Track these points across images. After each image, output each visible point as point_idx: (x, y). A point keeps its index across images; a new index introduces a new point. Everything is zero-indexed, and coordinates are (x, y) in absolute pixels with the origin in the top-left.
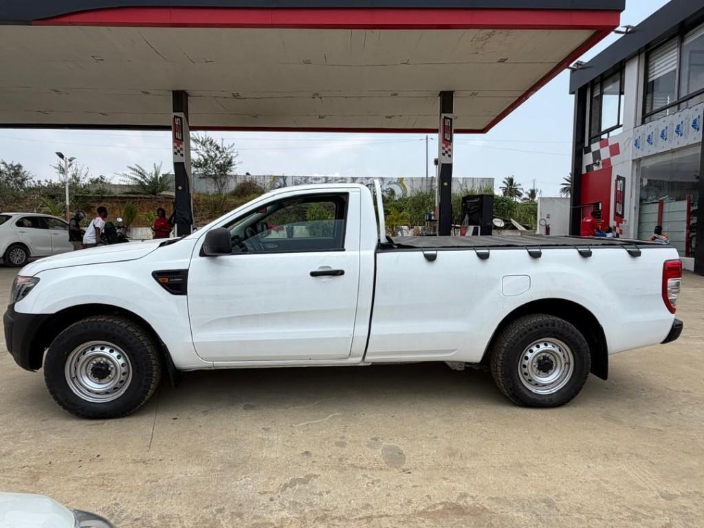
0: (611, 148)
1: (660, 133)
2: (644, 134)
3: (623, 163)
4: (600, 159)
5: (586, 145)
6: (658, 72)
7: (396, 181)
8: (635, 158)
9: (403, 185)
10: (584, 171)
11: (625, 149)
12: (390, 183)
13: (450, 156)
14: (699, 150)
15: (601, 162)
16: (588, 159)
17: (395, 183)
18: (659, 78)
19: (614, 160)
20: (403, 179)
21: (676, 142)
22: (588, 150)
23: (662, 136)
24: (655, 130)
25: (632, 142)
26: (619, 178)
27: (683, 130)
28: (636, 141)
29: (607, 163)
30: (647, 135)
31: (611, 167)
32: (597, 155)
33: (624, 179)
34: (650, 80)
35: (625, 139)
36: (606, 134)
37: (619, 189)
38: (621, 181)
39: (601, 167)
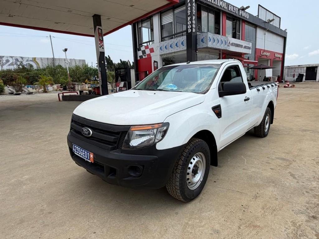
0: (150, 49)
1: (170, 46)
2: (163, 45)
3: (156, 56)
4: (146, 54)
5: (138, 48)
6: (165, 22)
7: (31, 59)
8: (161, 54)
9: (37, 62)
10: (139, 58)
11: (156, 50)
12: (27, 61)
13: (103, 48)
14: (186, 52)
15: (146, 55)
16: (140, 53)
17: (31, 61)
18: (165, 25)
19: (152, 54)
20: (36, 58)
21: (176, 49)
22: (139, 50)
23: (171, 46)
24: (168, 44)
25: (159, 48)
26: (155, 62)
27: (178, 45)
28: (161, 48)
29: (149, 55)
30: (165, 46)
31: (151, 57)
32: (144, 52)
33: (157, 62)
34: (162, 24)
35: (156, 46)
36: (146, 44)
37: (155, 66)
38: (156, 63)
39: (146, 57)
